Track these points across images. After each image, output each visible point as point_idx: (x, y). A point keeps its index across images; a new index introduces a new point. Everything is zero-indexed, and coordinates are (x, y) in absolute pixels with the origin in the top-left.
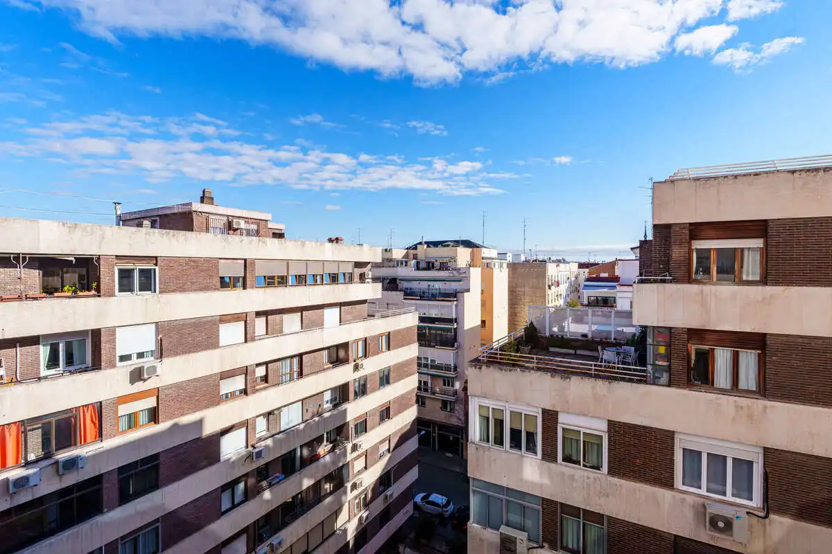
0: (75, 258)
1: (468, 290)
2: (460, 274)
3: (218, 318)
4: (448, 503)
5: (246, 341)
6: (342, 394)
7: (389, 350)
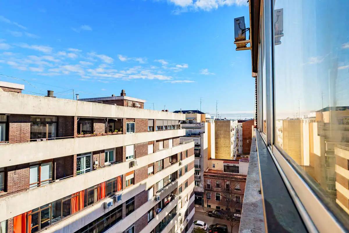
0: (117, 119)
1: (204, 132)
2: (201, 125)
3: (148, 143)
4: (205, 225)
5: (154, 152)
6: (175, 176)
7: (187, 157)
